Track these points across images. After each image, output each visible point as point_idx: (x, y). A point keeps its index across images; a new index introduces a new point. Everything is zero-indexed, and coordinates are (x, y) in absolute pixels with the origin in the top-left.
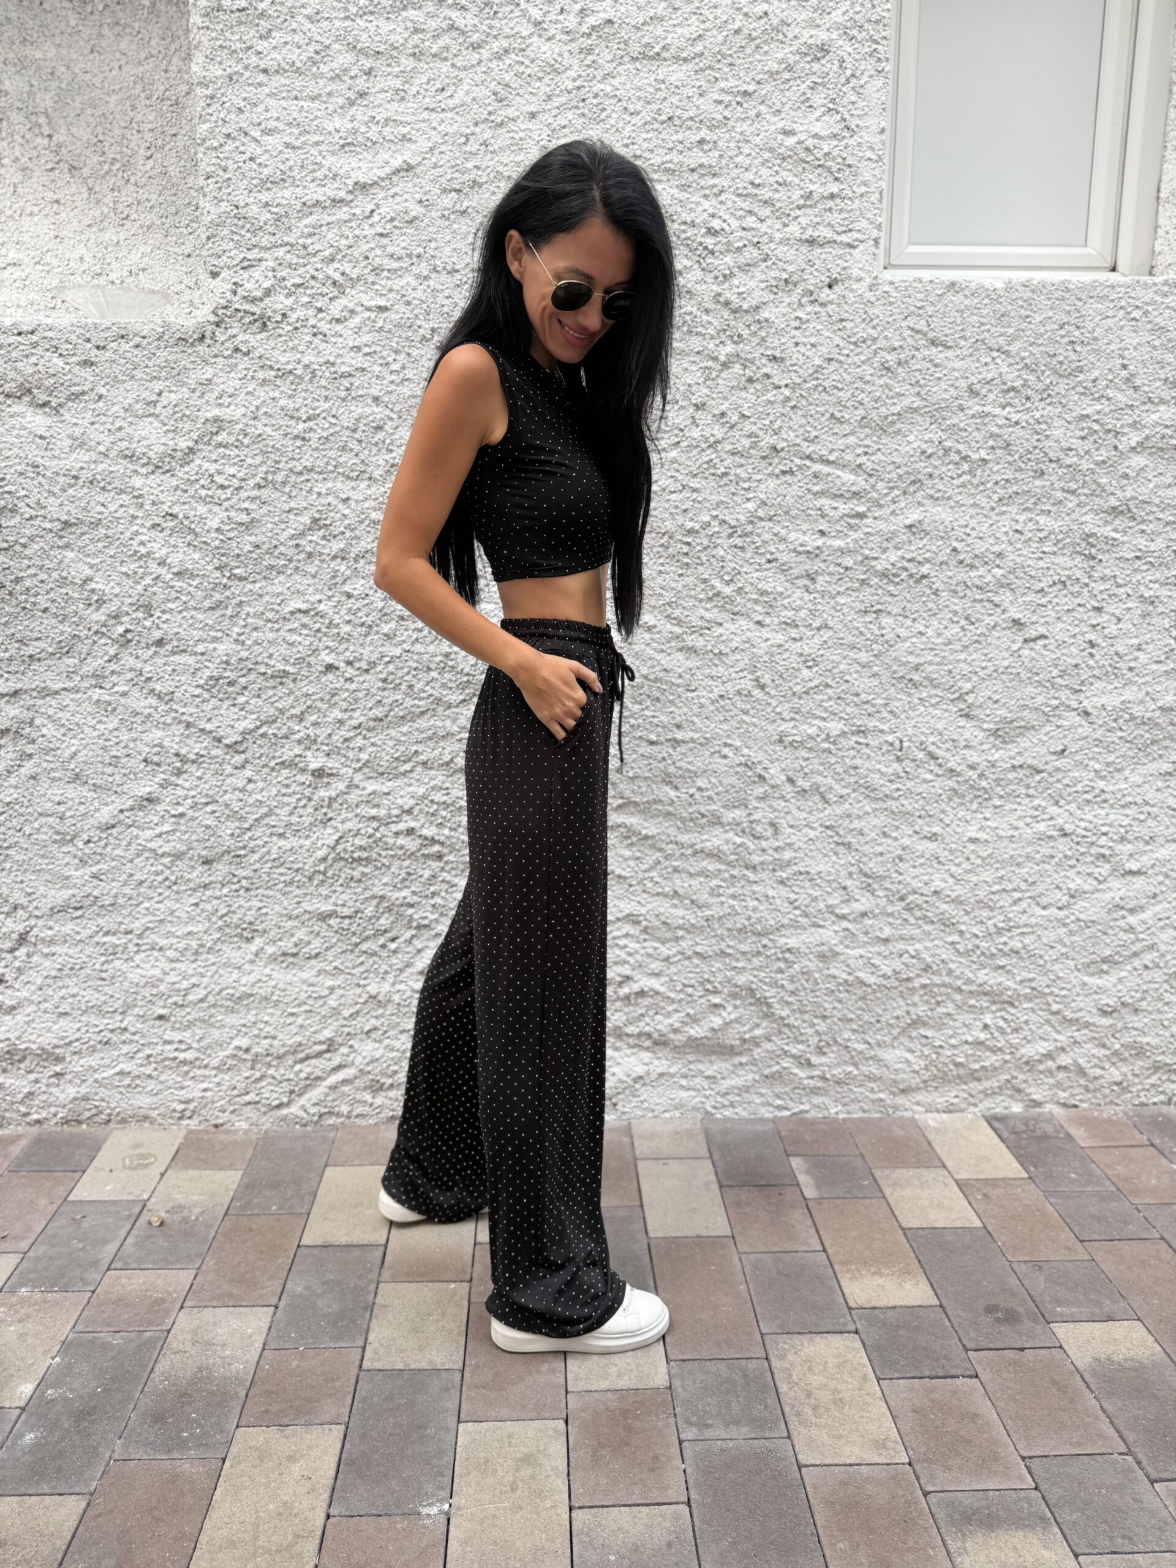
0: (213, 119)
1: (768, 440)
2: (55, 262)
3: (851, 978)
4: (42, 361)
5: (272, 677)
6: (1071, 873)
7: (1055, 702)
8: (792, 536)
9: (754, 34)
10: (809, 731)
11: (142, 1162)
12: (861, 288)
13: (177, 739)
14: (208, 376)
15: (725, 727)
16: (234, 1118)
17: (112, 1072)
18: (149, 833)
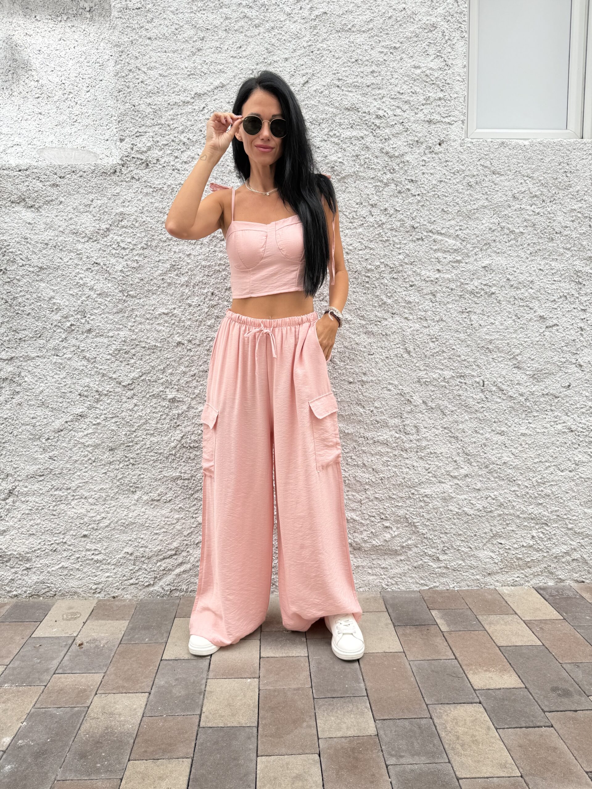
0: (123, 62)
1: (409, 223)
2: (39, 143)
3: (460, 511)
4: (31, 185)
5: (149, 349)
6: (576, 452)
7: (564, 360)
8: (423, 273)
9: (399, 19)
10: (434, 376)
11: (74, 616)
12: (456, 145)
13: (97, 383)
14: (118, 191)
15: (389, 374)
16: (123, 593)
17: (57, 567)
18: (81, 434)
